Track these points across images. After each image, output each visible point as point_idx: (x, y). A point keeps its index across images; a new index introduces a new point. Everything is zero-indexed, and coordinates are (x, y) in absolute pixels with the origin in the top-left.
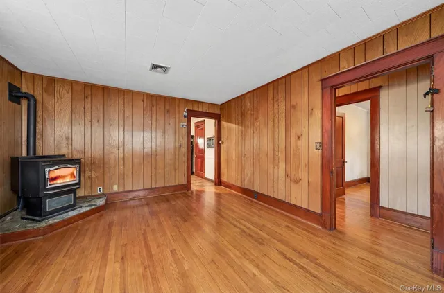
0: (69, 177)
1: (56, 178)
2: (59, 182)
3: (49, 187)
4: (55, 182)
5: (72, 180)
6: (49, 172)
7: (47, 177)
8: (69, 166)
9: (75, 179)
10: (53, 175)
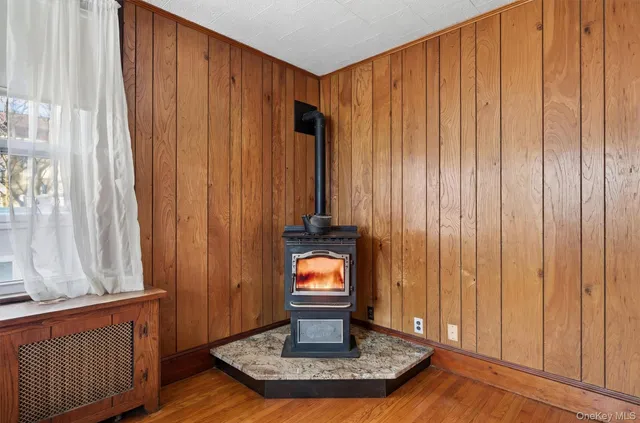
0: (332, 279)
1: (307, 277)
2: (313, 287)
3: (296, 293)
4: (306, 286)
5: (337, 286)
6: (298, 260)
7: (294, 271)
8: (331, 254)
9: (341, 287)
10: (303, 269)
